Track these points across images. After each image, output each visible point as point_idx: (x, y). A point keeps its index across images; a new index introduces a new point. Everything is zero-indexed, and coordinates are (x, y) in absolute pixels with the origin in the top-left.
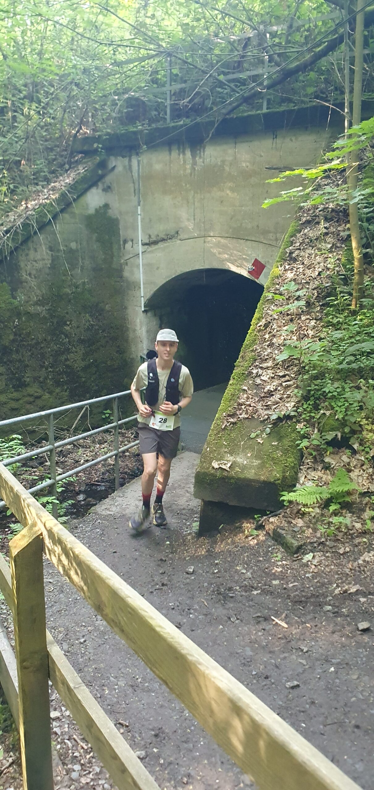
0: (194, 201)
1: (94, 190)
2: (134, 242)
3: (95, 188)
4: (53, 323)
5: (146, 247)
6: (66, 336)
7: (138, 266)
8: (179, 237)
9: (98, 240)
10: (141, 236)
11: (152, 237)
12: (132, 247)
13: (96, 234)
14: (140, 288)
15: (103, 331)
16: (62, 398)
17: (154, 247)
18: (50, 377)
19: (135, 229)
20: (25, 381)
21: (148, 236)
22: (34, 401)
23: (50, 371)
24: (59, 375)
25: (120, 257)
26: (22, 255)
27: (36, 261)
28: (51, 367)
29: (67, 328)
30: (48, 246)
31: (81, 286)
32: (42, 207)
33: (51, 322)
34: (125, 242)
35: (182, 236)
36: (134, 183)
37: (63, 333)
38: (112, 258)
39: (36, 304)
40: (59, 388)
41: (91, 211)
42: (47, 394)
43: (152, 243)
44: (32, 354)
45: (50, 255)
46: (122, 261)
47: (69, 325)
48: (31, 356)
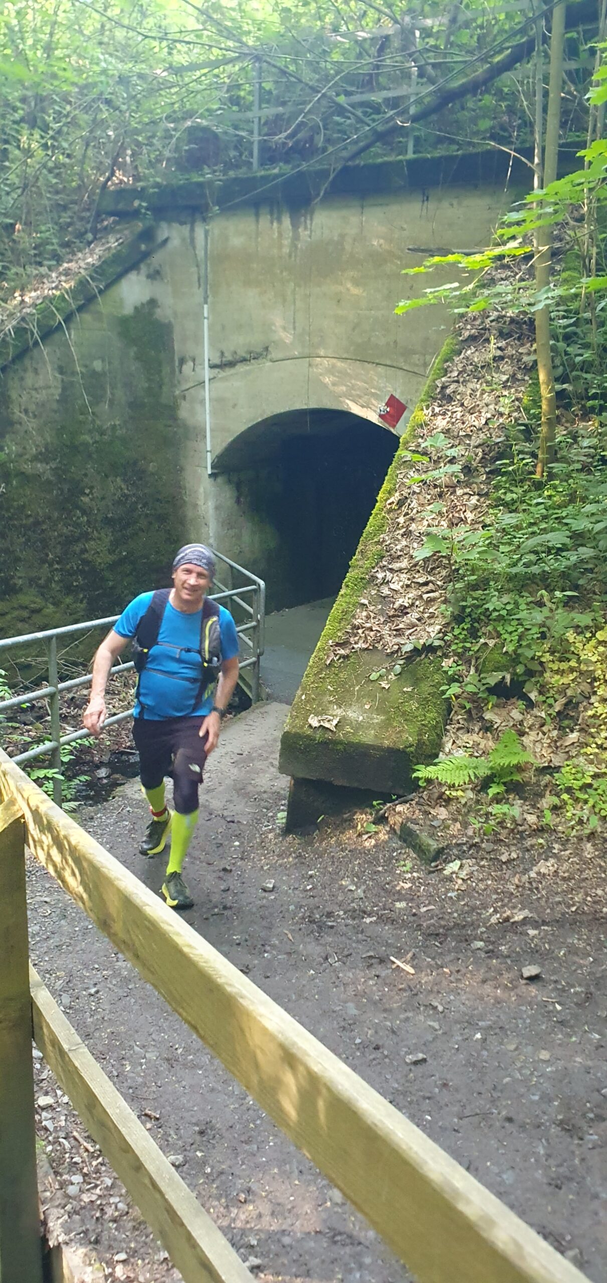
0: (294, 299)
1: (133, 276)
2: (197, 362)
3: (134, 273)
4: (61, 490)
5: (217, 370)
6: (84, 513)
7: (202, 402)
8: (269, 357)
9: (137, 358)
10: (207, 353)
11: (226, 354)
12: (194, 370)
13: (135, 349)
14: (205, 437)
15: (144, 506)
16: (74, 614)
17: (229, 372)
18: (56, 579)
19: (198, 340)
20: (15, 584)
21: (219, 354)
22: (29, 618)
23: (57, 569)
24: (71, 575)
25: (174, 386)
26: (13, 378)
27: (36, 389)
28: (58, 563)
29: (85, 499)
30: (56, 366)
31: (109, 432)
32: (47, 302)
33: (59, 489)
34: (182, 361)
35: (274, 355)
36: (198, 266)
37: (78, 507)
38: (160, 387)
39: (35, 459)
40: (71, 597)
41: (128, 310)
42: (51, 606)
43: (225, 365)
44: (28, 540)
45: (60, 380)
46: (177, 392)
47: (88, 495)
48: (25, 543)
